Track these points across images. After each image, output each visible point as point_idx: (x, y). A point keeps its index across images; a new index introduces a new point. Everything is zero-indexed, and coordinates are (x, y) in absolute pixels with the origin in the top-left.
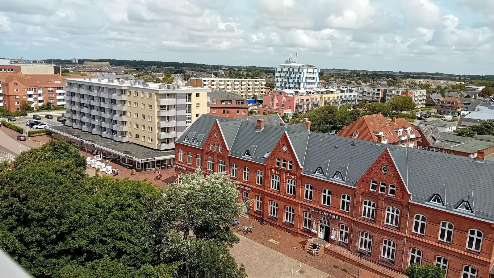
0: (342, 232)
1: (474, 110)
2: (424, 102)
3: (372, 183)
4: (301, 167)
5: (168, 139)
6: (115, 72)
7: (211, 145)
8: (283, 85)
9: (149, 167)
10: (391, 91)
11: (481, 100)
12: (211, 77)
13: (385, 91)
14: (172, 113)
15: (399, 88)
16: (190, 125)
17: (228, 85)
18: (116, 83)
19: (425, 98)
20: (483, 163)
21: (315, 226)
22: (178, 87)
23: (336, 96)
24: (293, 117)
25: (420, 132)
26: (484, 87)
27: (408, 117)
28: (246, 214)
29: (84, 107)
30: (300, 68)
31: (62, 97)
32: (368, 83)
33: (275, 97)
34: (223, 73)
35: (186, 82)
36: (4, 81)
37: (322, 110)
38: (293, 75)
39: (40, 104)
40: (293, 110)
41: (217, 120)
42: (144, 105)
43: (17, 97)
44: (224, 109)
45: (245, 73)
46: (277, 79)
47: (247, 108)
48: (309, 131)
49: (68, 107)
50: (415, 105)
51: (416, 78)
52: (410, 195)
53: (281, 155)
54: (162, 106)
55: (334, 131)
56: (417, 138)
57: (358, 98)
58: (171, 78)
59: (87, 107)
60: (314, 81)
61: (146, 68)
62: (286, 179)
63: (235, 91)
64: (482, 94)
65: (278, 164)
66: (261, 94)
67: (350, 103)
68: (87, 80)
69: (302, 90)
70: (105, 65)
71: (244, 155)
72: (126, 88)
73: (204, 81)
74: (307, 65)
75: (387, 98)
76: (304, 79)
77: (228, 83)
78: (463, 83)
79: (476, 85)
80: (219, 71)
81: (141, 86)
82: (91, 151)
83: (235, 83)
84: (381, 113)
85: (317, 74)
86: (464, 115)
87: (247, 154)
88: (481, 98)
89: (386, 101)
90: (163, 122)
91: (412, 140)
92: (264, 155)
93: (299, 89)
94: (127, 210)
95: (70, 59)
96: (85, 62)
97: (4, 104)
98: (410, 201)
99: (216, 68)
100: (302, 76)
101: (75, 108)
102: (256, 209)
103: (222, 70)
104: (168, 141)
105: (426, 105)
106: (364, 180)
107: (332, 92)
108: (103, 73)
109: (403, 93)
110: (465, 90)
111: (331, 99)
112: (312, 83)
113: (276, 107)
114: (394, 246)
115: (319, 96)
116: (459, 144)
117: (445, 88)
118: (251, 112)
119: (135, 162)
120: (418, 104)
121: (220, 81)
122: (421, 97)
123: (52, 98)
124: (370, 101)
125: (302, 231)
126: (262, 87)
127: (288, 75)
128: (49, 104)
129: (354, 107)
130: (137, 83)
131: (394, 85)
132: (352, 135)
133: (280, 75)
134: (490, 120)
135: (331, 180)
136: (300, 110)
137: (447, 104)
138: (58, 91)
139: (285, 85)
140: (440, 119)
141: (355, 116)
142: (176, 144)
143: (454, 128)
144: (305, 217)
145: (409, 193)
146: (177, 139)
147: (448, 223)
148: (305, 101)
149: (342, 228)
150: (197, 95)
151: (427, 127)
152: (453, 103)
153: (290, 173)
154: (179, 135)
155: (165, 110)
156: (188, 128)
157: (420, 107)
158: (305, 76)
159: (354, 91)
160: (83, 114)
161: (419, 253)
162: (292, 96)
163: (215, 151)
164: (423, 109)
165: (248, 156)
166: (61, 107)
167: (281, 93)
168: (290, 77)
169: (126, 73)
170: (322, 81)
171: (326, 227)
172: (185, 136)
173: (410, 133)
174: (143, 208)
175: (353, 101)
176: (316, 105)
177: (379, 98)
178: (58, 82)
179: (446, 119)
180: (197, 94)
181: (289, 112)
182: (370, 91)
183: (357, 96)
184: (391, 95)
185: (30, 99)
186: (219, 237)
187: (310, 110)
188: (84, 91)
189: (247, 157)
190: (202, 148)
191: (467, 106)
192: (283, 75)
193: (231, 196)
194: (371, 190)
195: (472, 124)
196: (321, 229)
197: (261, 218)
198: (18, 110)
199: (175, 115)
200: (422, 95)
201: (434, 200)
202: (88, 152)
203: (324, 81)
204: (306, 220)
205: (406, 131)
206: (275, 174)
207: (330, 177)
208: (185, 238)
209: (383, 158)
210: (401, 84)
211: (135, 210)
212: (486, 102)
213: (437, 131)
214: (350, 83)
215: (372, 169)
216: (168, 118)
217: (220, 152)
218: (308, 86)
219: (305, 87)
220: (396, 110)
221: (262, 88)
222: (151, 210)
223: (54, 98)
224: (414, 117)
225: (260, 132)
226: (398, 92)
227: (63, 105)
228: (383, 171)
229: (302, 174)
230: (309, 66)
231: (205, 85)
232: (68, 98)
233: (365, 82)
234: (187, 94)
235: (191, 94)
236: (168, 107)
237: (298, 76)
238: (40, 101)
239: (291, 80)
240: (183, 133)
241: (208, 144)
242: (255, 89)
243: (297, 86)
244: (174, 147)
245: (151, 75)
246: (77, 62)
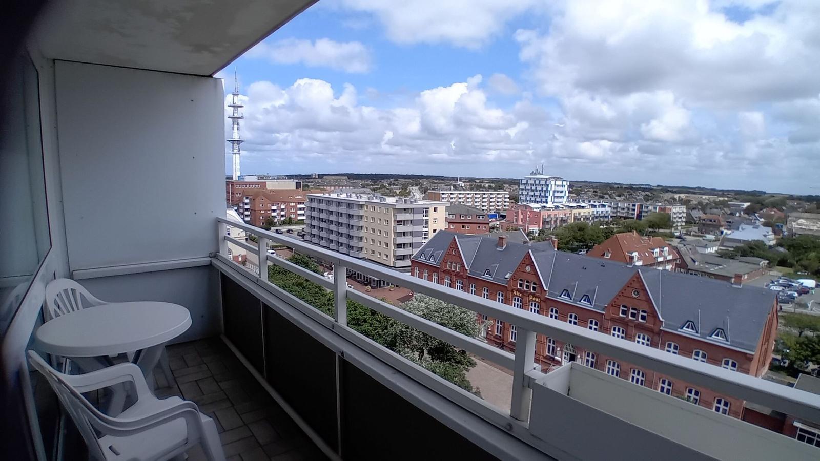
0: (588, 361)
1: (738, 229)
2: (684, 220)
3: (622, 308)
4: (546, 289)
5: (404, 256)
6: (353, 186)
7: (448, 263)
8: (528, 199)
9: (384, 284)
10: (647, 207)
11: (745, 218)
12: (450, 190)
13: (641, 206)
14: (408, 228)
15: (657, 204)
16: (427, 241)
17: (468, 198)
18: (354, 198)
19: (685, 215)
20: (740, 287)
21: (559, 353)
22: (415, 201)
23: (588, 211)
24: (539, 235)
25: (679, 253)
26: (749, 204)
27: (666, 236)
28: (484, 337)
29: (323, 222)
30: (547, 180)
31: (302, 212)
32: (623, 198)
33: (520, 211)
34: (463, 185)
35: (424, 195)
36: (251, 197)
37: (571, 228)
38: (539, 188)
39: (282, 219)
40: (539, 227)
41: (456, 236)
42: (380, 220)
43: (262, 212)
44: (463, 224)
45: (487, 185)
46: (522, 193)
47: (488, 224)
48: (556, 249)
49: (308, 222)
50: (674, 223)
51: (675, 192)
52: (662, 322)
53: (524, 276)
54: (398, 222)
55: (585, 250)
56: (675, 260)
57: (612, 214)
58: (408, 191)
59: (325, 222)
60: (562, 195)
61: (383, 181)
62: (529, 302)
63: (476, 204)
64: (748, 211)
65: (521, 285)
66: (505, 208)
67: (602, 219)
68: (327, 195)
69: (550, 205)
70: (343, 179)
71: (484, 275)
72: (364, 203)
73: (442, 194)
74: (554, 178)
75: (643, 214)
76: (552, 192)
77: (468, 196)
78: (726, 199)
79: (741, 202)
80: (459, 183)
81: (378, 201)
82: (328, 266)
83: (476, 196)
84: (635, 231)
85: (566, 187)
86: (726, 234)
87: (487, 274)
88: (746, 216)
89: (642, 218)
90: (399, 238)
91: (669, 261)
92: (506, 275)
93: (547, 203)
94: (362, 325)
95: (310, 174)
96: (325, 177)
97: (251, 219)
98: (661, 328)
99: (455, 179)
100: (549, 189)
101: (315, 223)
102: (496, 333)
103: (462, 183)
104: (404, 257)
105: (686, 222)
106: (615, 305)
107: (583, 207)
108: (341, 188)
109: (661, 209)
110: (729, 206)
111: (582, 214)
112: (561, 197)
113: (520, 223)
114: (643, 376)
115: (568, 211)
116: (721, 267)
117: (707, 204)
118: (493, 228)
119: (370, 279)
120: (677, 222)
121: (460, 194)
122: (680, 213)
123: (293, 213)
124: (625, 218)
125: (545, 358)
126: (506, 200)
127: (534, 188)
128: (290, 218)
129: (607, 223)
130: (375, 198)
131: (651, 200)
132: (604, 255)
133: (525, 187)
134: (754, 240)
135: (578, 304)
136: (547, 227)
137: (709, 222)
138: (299, 206)
139: (531, 199)
140: (701, 239)
141: (608, 234)
142: (412, 262)
143: (716, 248)
144: (548, 343)
145: (661, 319)
146: (413, 256)
147: (701, 352)
148: (553, 216)
149: (588, 356)
150: (435, 210)
151: (686, 248)
152: (715, 221)
153: (534, 295)
154: (415, 252)
155: (401, 226)
156: (424, 244)
157: (679, 224)
158: (553, 189)
159: (607, 206)
160: (322, 229)
161: (669, 384)
162: (538, 210)
163: (453, 269)
164: (682, 227)
165: (488, 275)
166: (301, 222)
167: (527, 207)
168: (536, 190)
169: (364, 187)
170: (572, 195)
171: (570, 354)
172: (422, 253)
173: (667, 254)
174: (377, 324)
175: (606, 217)
176: (564, 221)
177: (634, 214)
178: (299, 197)
179: (707, 238)
180: (434, 208)
181: (535, 229)
182: (624, 206)
183: (610, 212)
184: (648, 211)
185: (274, 214)
186: (454, 359)
187: (558, 226)
188: (323, 206)
189: (487, 277)
190: (439, 266)
191: (730, 224)
192: (528, 187)
193: (469, 318)
194: (621, 315)
195: (735, 245)
196: (565, 357)
197: (501, 343)
198: (263, 224)
199: (412, 231)
200: (681, 211)
201: (688, 327)
202: (327, 267)
203: (574, 195)
204: (549, 346)
205: (662, 251)
206: (518, 296)
207: (577, 301)
208: (421, 359)
209: (634, 281)
210: (658, 199)
211: (370, 326)
212: (751, 220)
213: (696, 252)
214: (603, 197)
215: (622, 293)
216: (404, 234)
217: (458, 271)
218: (556, 200)
219: (553, 201)
220: (653, 228)
221: (505, 202)
222: (386, 328)
223: (295, 213)
224: (672, 236)
225: (502, 250)
226: (655, 208)
227: (303, 220)
228: (633, 295)
229: (546, 296)
230: (556, 179)
231: (443, 198)
232: (308, 213)
233: (620, 196)
234: (424, 208)
235: (429, 208)
236: (404, 222)
237: (545, 189)
238: (282, 216)
239: (537, 194)
240: (419, 250)
241: (446, 262)
242: (498, 202)
243: (544, 200)
244: (410, 264)
245: (388, 189)
246: (317, 177)
